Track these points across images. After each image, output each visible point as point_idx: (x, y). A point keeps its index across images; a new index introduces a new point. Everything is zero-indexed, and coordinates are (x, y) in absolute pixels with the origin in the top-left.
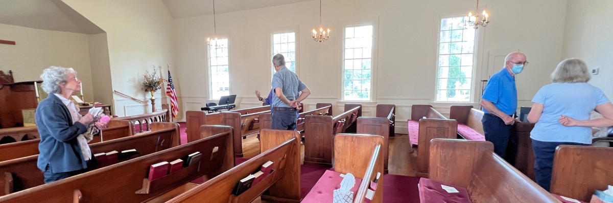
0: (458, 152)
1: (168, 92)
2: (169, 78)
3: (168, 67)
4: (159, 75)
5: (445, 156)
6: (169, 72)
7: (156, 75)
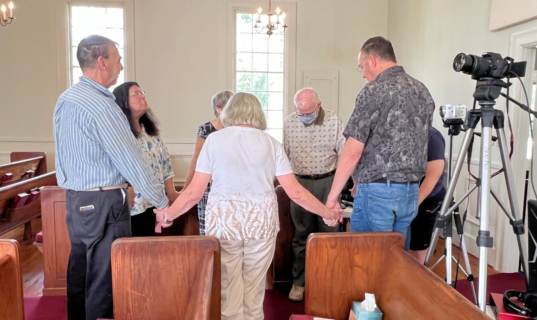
0: (161, 262)
5: (139, 271)
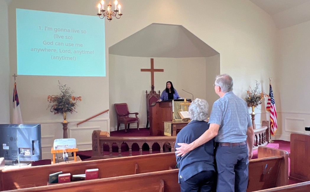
1: (268, 107)
2: (270, 92)
3: (270, 80)
4: (260, 90)
6: (270, 86)
7: (258, 91)
